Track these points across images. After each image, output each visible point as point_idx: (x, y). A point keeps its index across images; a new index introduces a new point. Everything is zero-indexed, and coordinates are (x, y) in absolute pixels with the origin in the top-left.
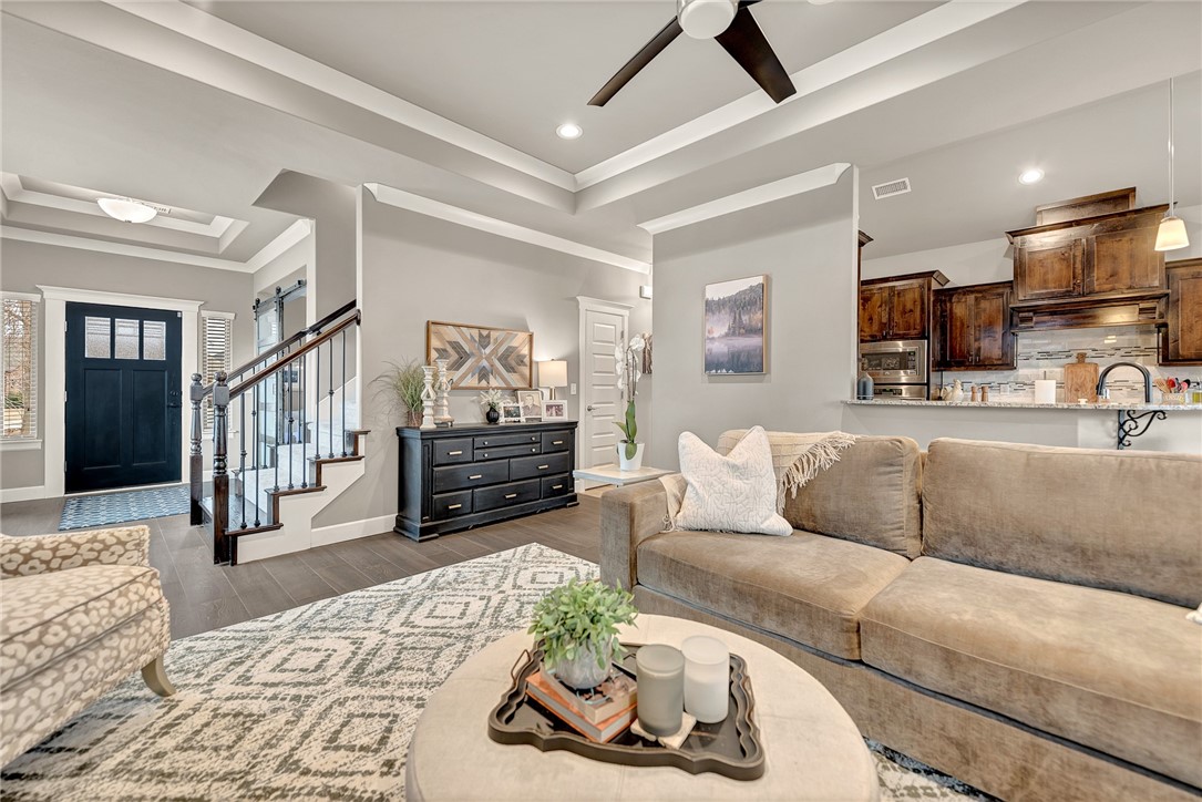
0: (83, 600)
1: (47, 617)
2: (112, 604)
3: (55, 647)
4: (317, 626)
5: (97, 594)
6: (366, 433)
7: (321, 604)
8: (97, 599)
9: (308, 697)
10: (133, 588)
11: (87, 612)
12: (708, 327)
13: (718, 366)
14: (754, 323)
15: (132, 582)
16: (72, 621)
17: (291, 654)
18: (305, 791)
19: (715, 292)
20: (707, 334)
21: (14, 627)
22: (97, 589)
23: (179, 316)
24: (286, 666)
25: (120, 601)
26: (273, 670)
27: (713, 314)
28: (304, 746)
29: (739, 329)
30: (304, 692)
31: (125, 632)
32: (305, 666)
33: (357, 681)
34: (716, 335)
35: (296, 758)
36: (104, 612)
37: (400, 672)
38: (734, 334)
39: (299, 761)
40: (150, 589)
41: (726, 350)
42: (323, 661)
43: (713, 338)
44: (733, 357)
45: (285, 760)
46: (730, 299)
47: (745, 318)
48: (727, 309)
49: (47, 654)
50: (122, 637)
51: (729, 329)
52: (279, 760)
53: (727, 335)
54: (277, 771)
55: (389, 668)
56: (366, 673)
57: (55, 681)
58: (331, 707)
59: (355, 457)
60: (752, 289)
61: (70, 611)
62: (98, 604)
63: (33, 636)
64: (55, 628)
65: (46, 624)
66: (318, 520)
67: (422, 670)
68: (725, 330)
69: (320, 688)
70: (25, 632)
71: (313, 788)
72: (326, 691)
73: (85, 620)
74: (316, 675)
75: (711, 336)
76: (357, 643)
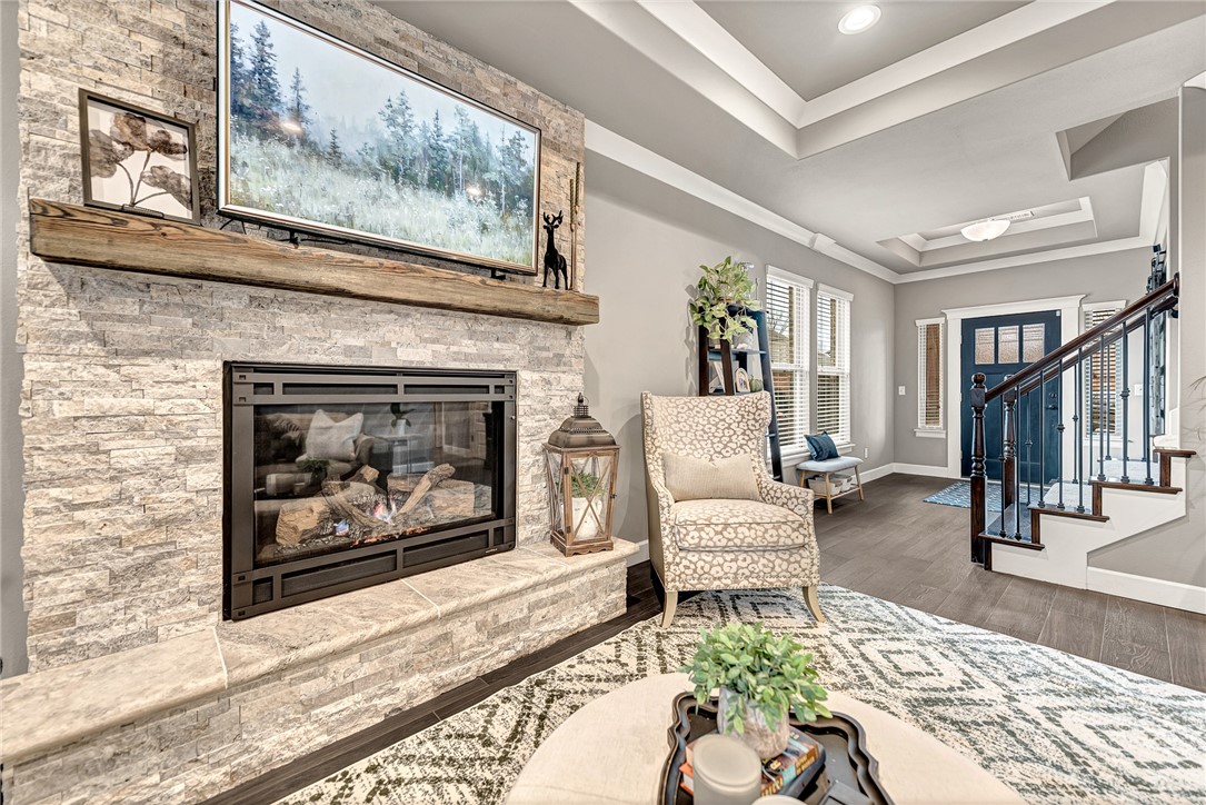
0: (750, 521)
1: (729, 522)
2: (766, 531)
3: (729, 540)
4: (962, 649)
5: (759, 521)
6: (1188, 455)
7: (1001, 637)
8: (758, 524)
9: (869, 683)
10: (784, 527)
11: (749, 529)
15: (784, 523)
16: (740, 530)
17: (909, 652)
21: (714, 520)
22: (761, 519)
23: (1058, 314)
24: (892, 657)
25: (770, 532)
26: (881, 652)
30: (873, 678)
31: (780, 554)
32: (900, 665)
33: (914, 706)
36: (760, 533)
37: (958, 735)
40: (797, 534)
42: (919, 673)
49: (724, 542)
50: (778, 557)
55: (954, 723)
56: (931, 709)
57: (732, 561)
58: (870, 702)
59: (1166, 487)
61: (741, 524)
62: (757, 527)
63: (719, 528)
64: (729, 530)
65: (726, 525)
66: (1095, 557)
67: (981, 753)
69: (884, 686)
70: (717, 525)
72: (885, 692)
73: (747, 533)
74: (898, 677)
76: (968, 683)
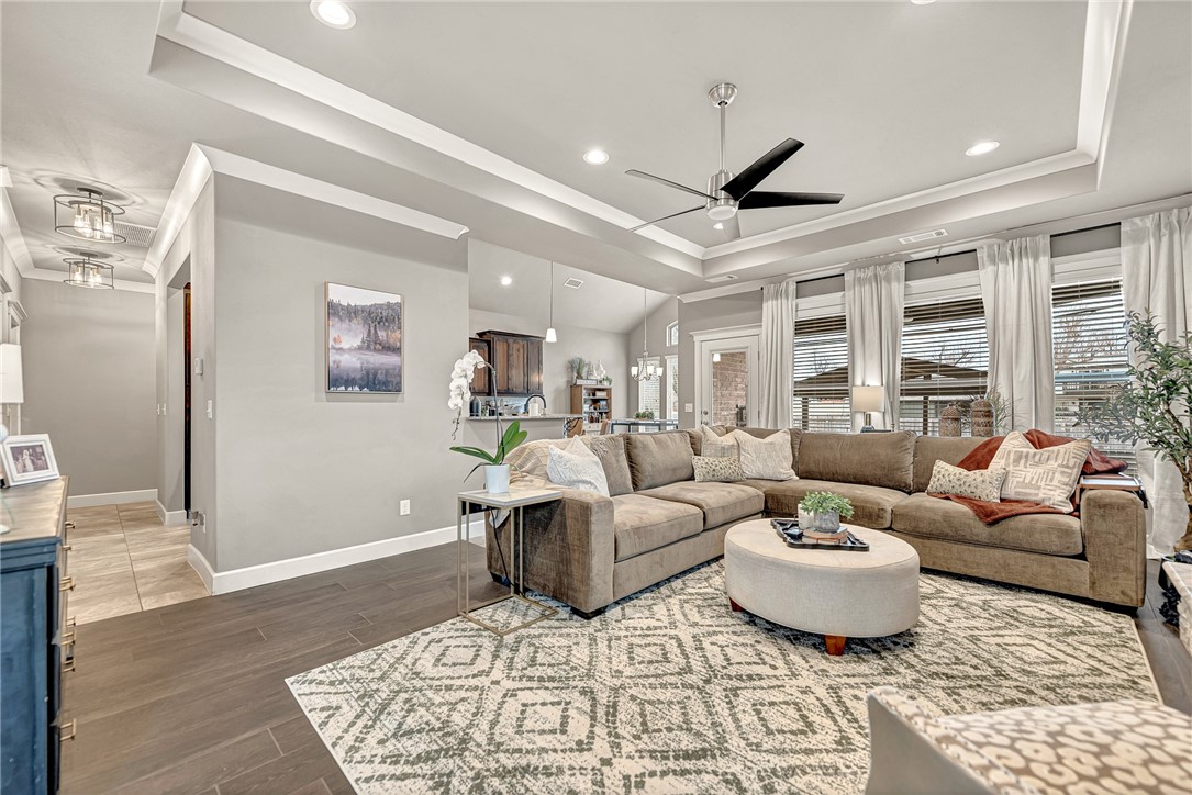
12: (333, 334)
13: (349, 382)
14: (391, 341)
18: (856, 725)
19: (342, 295)
20: (331, 342)
27: (341, 319)
28: (821, 746)
29: (372, 344)
34: (346, 345)
35: (834, 746)
38: (368, 348)
39: (836, 742)
41: (358, 365)
43: (341, 349)
44: (368, 374)
45: (842, 751)
46: (363, 309)
47: (382, 334)
48: (360, 319)
51: (363, 342)
52: (844, 755)
53: (360, 348)
54: (855, 750)
60: (389, 305)
68: (357, 342)
71: (849, 721)
75: (338, 346)
